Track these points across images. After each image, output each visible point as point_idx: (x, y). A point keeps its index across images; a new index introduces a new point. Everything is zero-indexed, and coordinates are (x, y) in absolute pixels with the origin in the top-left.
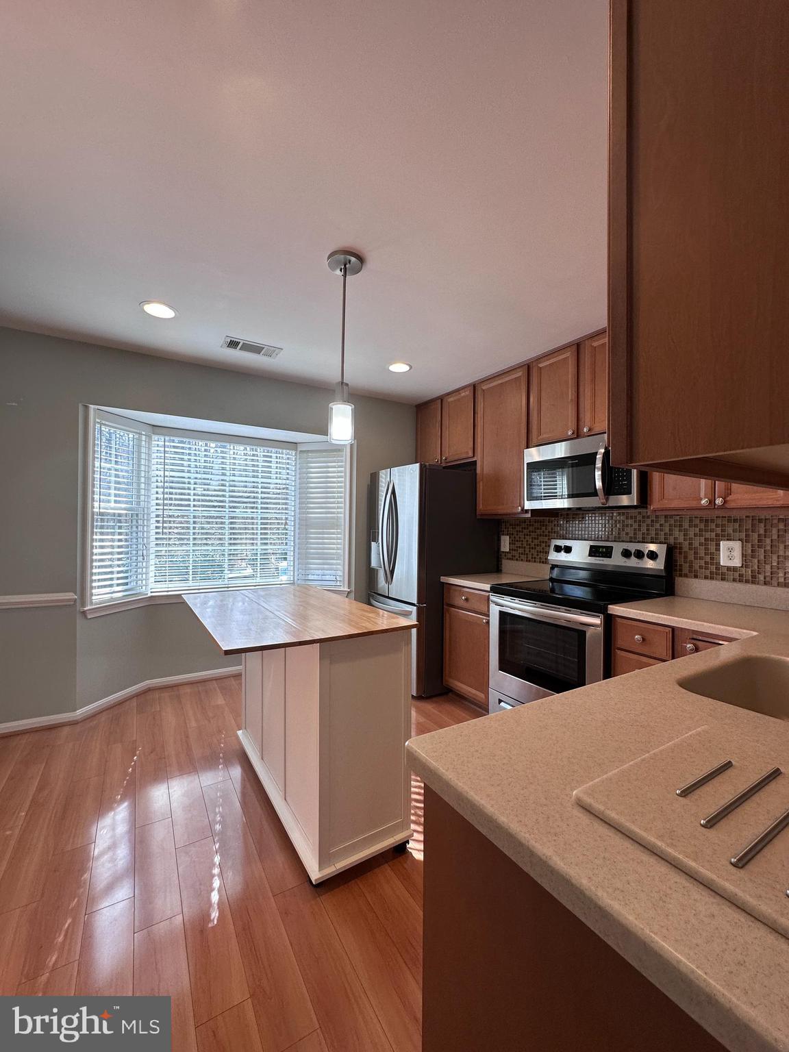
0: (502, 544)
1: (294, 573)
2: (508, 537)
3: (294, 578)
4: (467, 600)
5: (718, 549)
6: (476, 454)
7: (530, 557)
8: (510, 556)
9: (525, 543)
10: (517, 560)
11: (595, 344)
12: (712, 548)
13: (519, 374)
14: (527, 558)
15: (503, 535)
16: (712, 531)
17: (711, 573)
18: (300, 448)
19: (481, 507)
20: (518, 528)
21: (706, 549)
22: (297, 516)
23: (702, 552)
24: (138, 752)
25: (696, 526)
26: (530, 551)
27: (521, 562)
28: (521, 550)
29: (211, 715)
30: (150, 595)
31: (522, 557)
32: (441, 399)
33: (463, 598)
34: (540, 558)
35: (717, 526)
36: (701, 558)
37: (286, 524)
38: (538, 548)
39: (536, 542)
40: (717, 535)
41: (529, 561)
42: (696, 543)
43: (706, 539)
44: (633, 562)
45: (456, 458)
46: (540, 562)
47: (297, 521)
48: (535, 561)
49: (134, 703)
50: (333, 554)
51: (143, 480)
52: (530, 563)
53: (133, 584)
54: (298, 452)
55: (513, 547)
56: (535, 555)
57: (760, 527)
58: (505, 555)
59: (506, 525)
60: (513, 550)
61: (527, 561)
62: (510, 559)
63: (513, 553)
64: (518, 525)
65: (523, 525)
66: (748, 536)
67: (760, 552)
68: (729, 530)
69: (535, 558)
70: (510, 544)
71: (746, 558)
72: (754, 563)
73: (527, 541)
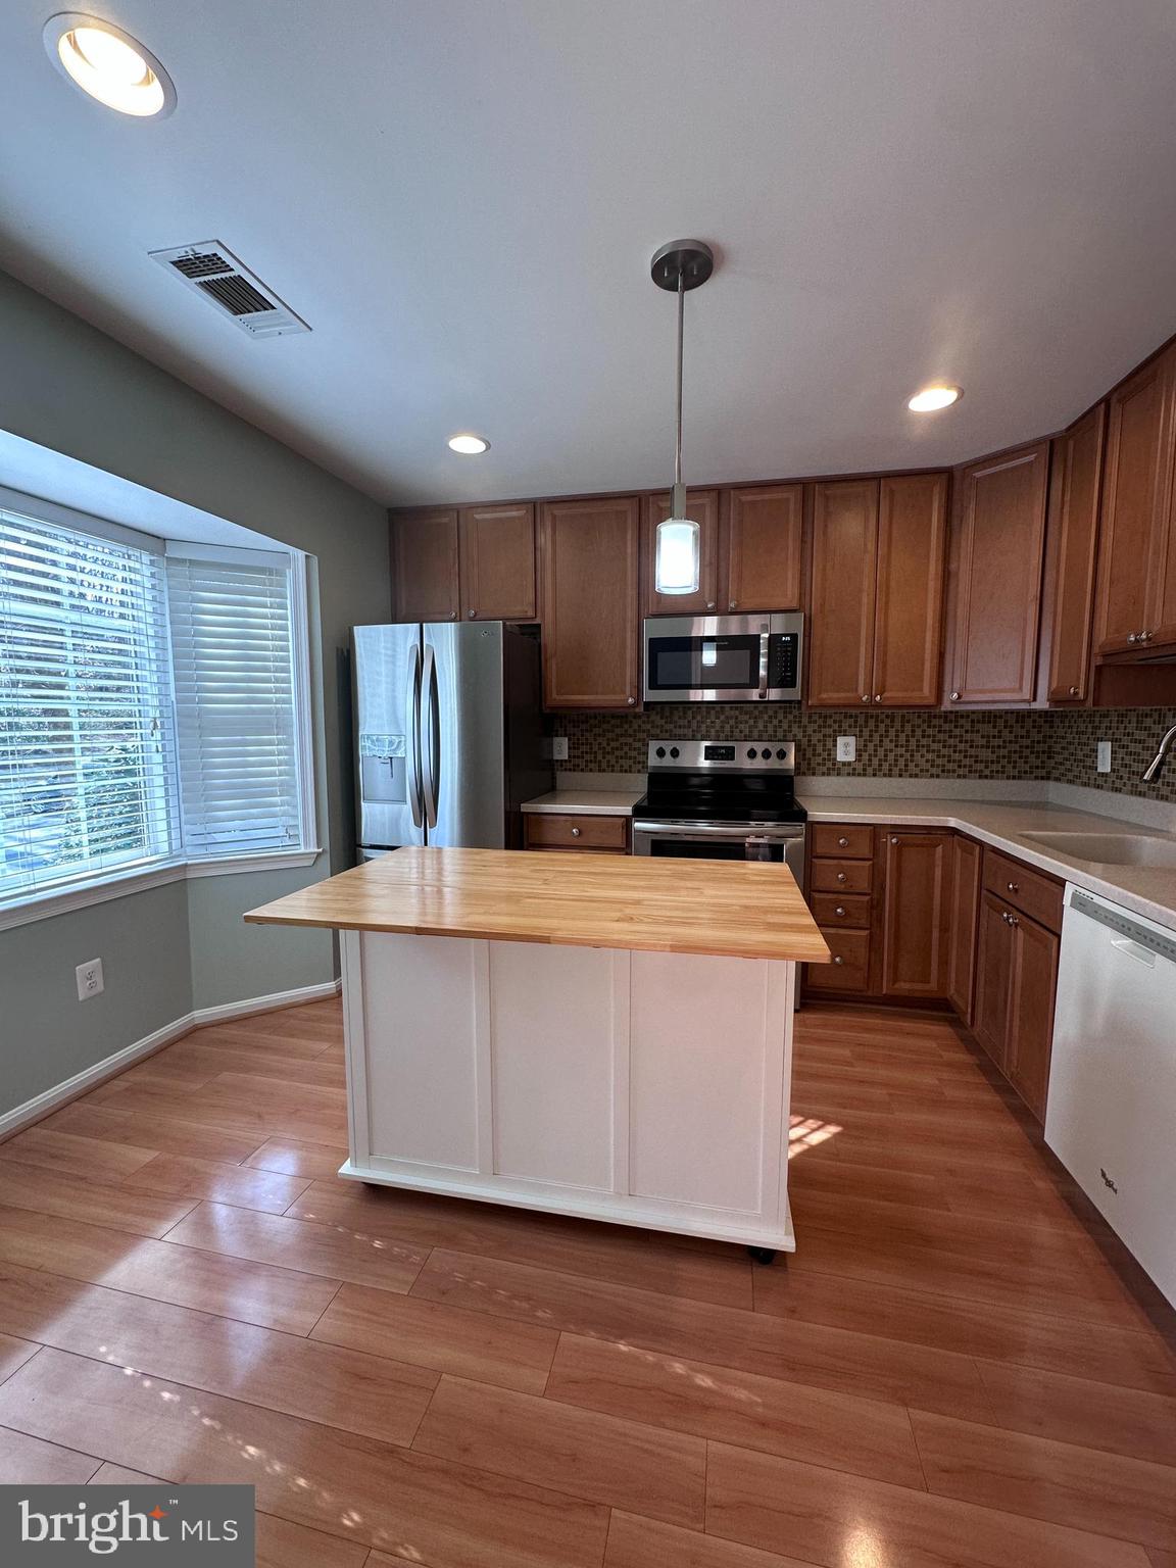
0: (556, 748)
2: (567, 739)
4: (580, 833)
5: (835, 746)
6: (538, 614)
7: (604, 765)
8: (569, 766)
10: (582, 770)
12: (829, 744)
14: (600, 766)
15: (557, 736)
16: (830, 726)
17: (828, 769)
18: (173, 551)
19: (552, 697)
20: (584, 727)
21: (824, 745)
23: (820, 749)
25: (815, 722)
26: (604, 758)
27: (592, 774)
28: (588, 757)
31: (591, 766)
32: (459, 511)
33: (575, 830)
34: (622, 766)
35: (835, 722)
36: (819, 755)
38: (618, 753)
39: (613, 744)
40: (835, 731)
41: (604, 771)
42: (814, 740)
43: (824, 736)
45: (499, 615)
46: (621, 771)
48: (613, 771)
52: (604, 774)
54: (161, 560)
55: (577, 753)
56: (613, 762)
57: (872, 723)
58: (562, 766)
59: (561, 722)
60: (574, 757)
61: (600, 771)
62: (570, 770)
63: (577, 761)
64: (583, 722)
65: (592, 721)
66: (861, 731)
67: (871, 746)
68: (845, 726)
69: (613, 766)
70: (569, 748)
71: (859, 753)
72: (865, 757)
73: (600, 744)
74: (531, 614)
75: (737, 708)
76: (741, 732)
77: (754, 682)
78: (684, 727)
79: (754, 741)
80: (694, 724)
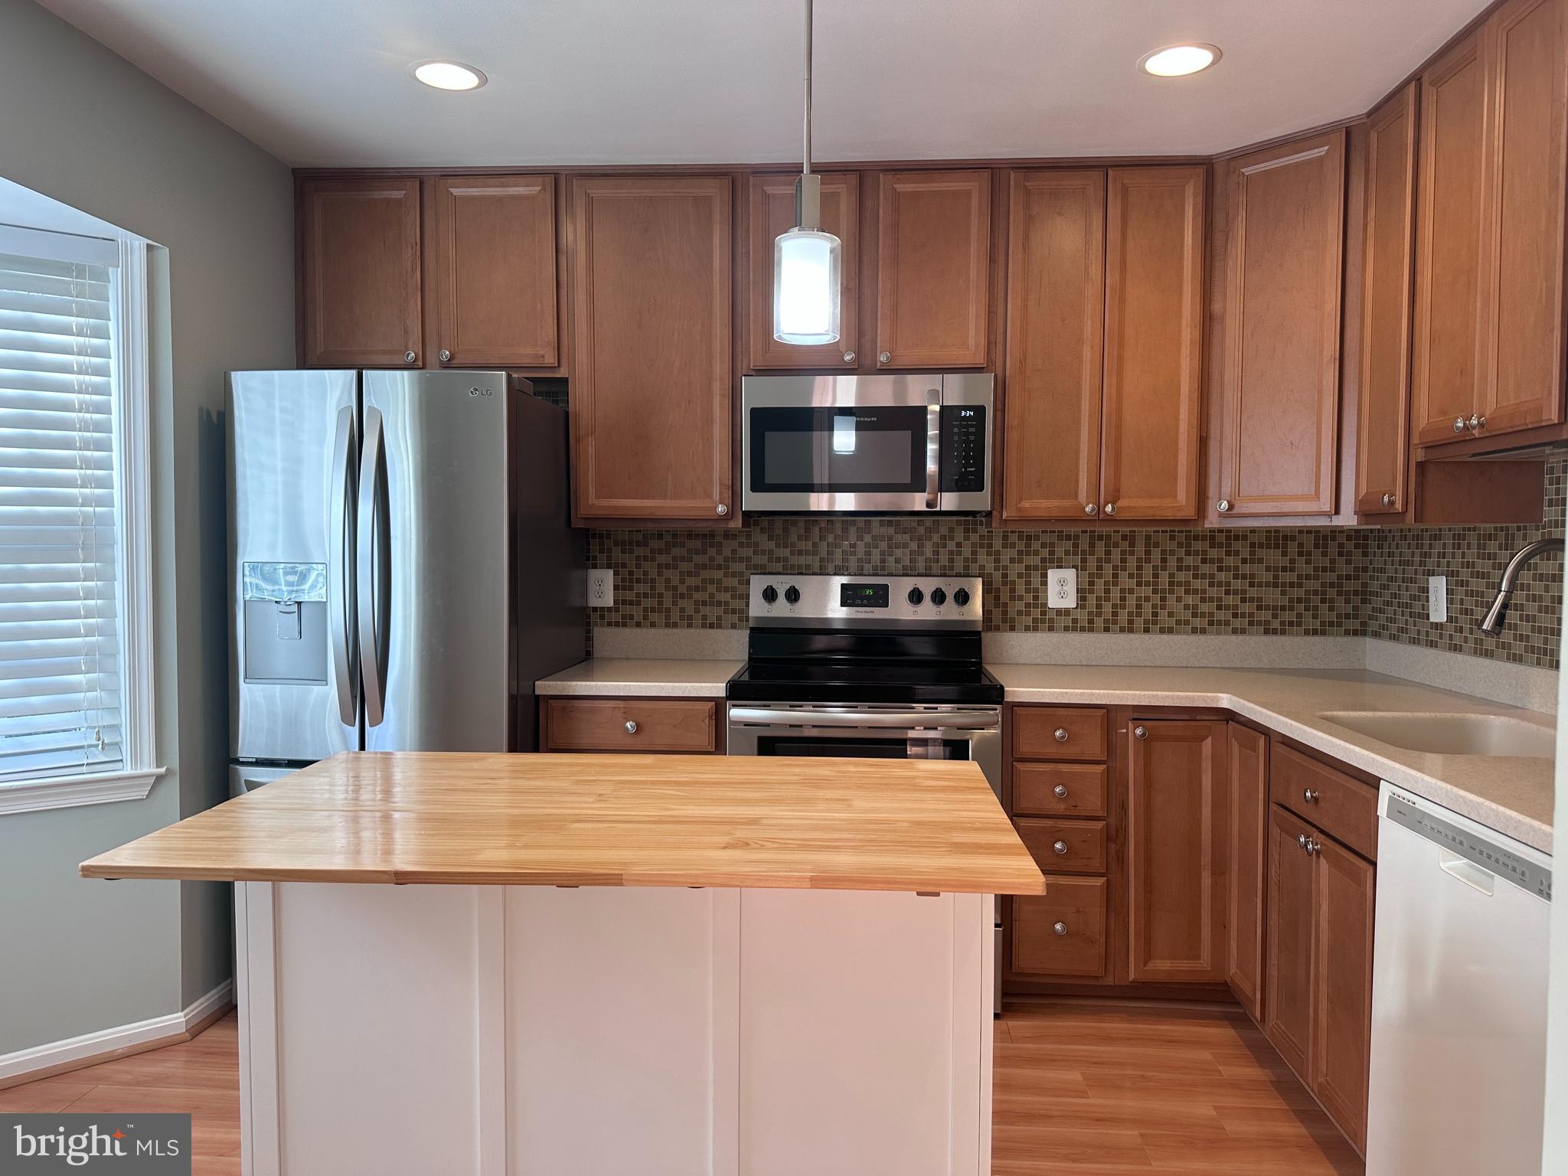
0: (593, 588)
2: (611, 572)
4: (635, 729)
5: (1045, 583)
6: (563, 361)
8: (615, 617)
10: (638, 625)
11: (901, 187)
12: (1036, 581)
13: (710, 189)
14: (668, 617)
15: (595, 567)
16: (1036, 553)
17: (1035, 620)
19: (591, 499)
20: (640, 551)
21: (1028, 583)
23: (1021, 589)
25: (1013, 546)
26: (675, 603)
27: (652, 631)
28: (648, 603)
31: (654, 617)
34: (705, 618)
35: (1044, 545)
36: (1021, 598)
38: (698, 596)
39: (691, 581)
40: (1043, 560)
41: (675, 625)
42: (1012, 576)
43: (1028, 568)
44: (932, 612)
45: (494, 360)
46: (704, 626)
48: (690, 626)
52: (675, 631)
55: (630, 595)
56: (690, 611)
57: (1100, 548)
58: (602, 617)
59: (601, 544)
60: (624, 602)
61: (667, 625)
62: (617, 624)
63: (628, 610)
64: (638, 544)
65: (655, 544)
66: (1084, 561)
67: (1100, 584)
68: (1059, 552)
69: (690, 617)
70: (616, 588)
71: (1082, 595)
72: (1092, 600)
73: (668, 581)
74: (550, 359)
75: (890, 523)
76: (897, 561)
77: (918, 482)
78: (807, 553)
79: (919, 575)
80: (823, 549)
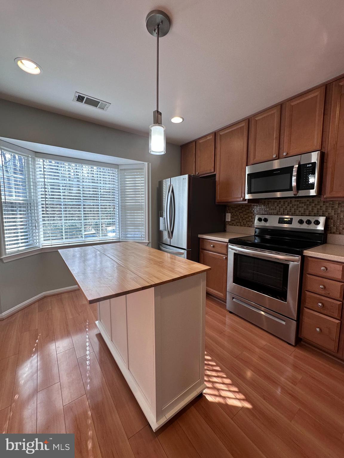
0: (227, 217)
1: (119, 233)
2: (230, 214)
3: (119, 236)
4: (214, 247)
6: (215, 171)
7: (242, 224)
8: (231, 223)
9: (239, 217)
10: (235, 225)
11: (292, 104)
13: (243, 124)
14: (240, 224)
15: (227, 213)
18: (121, 167)
19: (218, 198)
20: (236, 209)
22: (120, 204)
24: (39, 337)
26: (242, 221)
27: (237, 227)
28: (237, 221)
29: (80, 311)
30: (41, 247)
31: (238, 224)
32: (195, 141)
33: (212, 246)
34: (248, 225)
37: (114, 208)
38: (247, 220)
39: (246, 216)
41: (242, 226)
44: (305, 226)
45: (204, 173)
46: (248, 226)
47: (120, 207)
48: (245, 226)
49: (37, 304)
50: (140, 224)
51: (32, 184)
52: (242, 227)
53: (32, 242)
54: (119, 170)
56: (245, 223)
58: (228, 223)
59: (229, 208)
60: (232, 220)
61: (240, 226)
62: (231, 225)
63: (233, 222)
65: (239, 208)
70: (231, 217)
73: (241, 216)
74: (213, 171)
75: (298, 201)
76: (299, 211)
78: (274, 209)
